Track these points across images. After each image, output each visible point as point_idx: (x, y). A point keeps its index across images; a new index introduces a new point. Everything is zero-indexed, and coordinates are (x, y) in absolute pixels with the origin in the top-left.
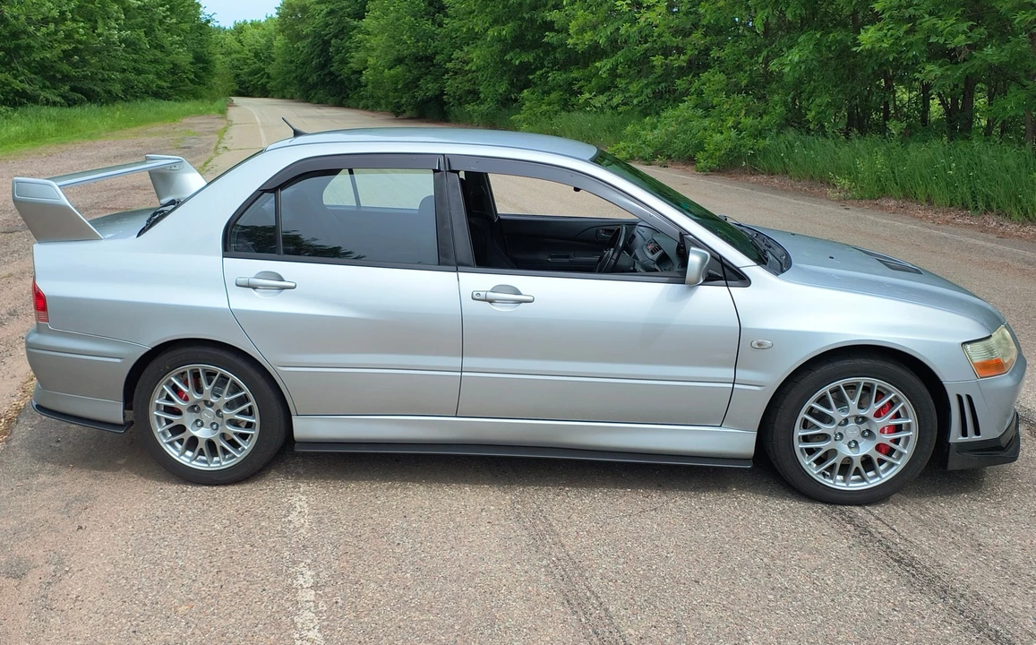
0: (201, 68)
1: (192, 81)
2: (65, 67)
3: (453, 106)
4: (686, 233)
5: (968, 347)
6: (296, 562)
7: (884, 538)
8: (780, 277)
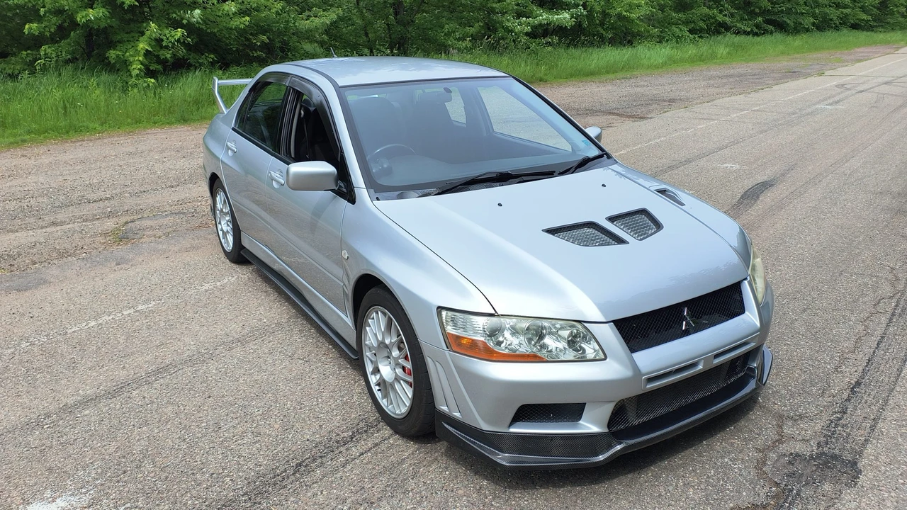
4: (342, 152)
5: (444, 313)
6: (161, 300)
7: (340, 453)
8: (376, 202)
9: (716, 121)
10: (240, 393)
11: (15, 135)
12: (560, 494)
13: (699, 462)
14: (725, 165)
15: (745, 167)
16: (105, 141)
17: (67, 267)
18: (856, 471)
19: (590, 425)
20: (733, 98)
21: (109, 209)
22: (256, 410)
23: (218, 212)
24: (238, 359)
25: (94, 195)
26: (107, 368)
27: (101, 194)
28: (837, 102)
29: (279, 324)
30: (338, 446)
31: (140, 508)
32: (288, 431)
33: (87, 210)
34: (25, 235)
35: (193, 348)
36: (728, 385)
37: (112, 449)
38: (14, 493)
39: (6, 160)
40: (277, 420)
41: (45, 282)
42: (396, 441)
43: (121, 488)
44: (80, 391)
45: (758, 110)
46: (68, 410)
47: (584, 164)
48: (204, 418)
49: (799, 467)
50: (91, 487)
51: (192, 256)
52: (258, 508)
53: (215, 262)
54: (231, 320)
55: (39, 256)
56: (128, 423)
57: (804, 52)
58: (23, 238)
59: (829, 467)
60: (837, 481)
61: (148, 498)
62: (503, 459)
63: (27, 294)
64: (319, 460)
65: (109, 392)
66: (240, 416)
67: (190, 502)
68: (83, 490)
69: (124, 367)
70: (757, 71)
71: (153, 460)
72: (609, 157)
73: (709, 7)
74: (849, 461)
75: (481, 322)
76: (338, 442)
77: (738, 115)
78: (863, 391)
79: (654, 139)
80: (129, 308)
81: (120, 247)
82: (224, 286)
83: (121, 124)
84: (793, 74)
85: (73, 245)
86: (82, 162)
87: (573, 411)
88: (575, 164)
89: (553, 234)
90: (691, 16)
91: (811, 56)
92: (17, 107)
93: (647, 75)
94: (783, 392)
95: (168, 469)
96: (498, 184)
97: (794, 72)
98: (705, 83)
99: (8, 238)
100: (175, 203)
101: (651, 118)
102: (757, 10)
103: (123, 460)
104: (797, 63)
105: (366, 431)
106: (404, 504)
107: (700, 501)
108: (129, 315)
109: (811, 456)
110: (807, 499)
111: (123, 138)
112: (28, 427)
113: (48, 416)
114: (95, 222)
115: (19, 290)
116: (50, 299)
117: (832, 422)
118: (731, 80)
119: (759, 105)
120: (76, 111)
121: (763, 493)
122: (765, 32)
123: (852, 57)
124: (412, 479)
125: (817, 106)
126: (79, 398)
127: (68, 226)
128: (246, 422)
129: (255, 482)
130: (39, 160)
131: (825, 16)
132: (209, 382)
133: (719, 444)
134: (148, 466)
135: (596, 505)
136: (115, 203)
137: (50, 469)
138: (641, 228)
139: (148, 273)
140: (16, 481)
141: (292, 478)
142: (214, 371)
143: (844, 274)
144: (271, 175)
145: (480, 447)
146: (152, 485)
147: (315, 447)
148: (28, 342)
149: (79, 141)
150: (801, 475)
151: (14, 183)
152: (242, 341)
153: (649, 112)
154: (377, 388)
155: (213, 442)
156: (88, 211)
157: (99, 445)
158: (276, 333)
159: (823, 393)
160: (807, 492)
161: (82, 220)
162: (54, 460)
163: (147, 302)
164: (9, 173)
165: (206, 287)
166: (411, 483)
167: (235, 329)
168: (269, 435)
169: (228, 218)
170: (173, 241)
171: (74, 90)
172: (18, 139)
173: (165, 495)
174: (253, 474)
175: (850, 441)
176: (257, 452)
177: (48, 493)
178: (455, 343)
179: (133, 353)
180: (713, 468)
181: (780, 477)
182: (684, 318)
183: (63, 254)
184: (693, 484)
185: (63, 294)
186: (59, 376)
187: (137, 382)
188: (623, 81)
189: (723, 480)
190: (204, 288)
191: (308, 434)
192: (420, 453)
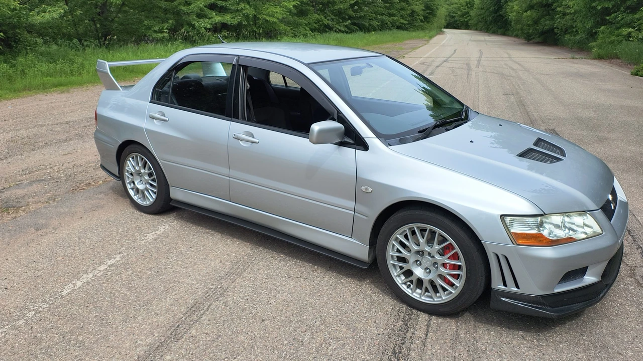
0: (428, 13)
1: (421, 21)
2: (351, 12)
3: (560, 35)
4: (339, 112)
5: (507, 219)
6: (121, 253)
8: (390, 148)
19: (591, 278)
22: (313, 322)
23: (127, 173)
30: (404, 334)
32: (356, 331)
51: (105, 214)
54: (205, 259)
64: (404, 346)
73: (319, 14)
80: (100, 265)
82: (166, 234)
89: (524, 158)
90: (308, 19)
102: (346, 16)
116: (3, 269)
122: (352, 31)
123: (407, 46)
131: (383, 21)
142: (241, 300)
144: (238, 136)
147: (390, 338)
148: (31, 311)
154: (404, 286)
165: (150, 236)
191: (374, 330)
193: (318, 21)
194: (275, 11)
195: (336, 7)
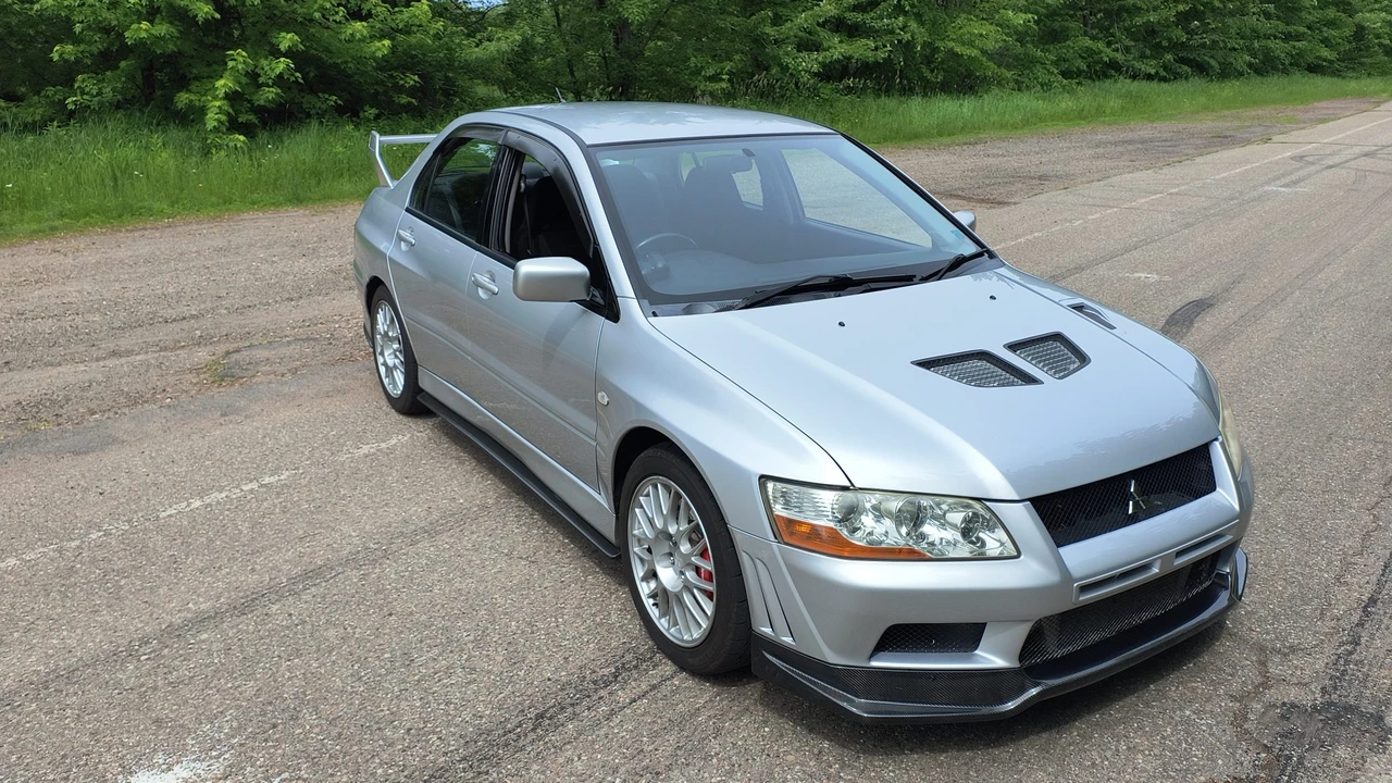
4: (596, 243)
5: (770, 485)
6: (297, 469)
7: (600, 698)
8: (652, 319)
9: (1115, 210)
10: (437, 608)
11: (39, 220)
12: (942, 762)
13: (1147, 716)
14: (1136, 275)
15: (1167, 278)
16: (179, 229)
17: (145, 419)
18: (1383, 729)
19: (990, 657)
20: (1137, 175)
21: (198, 332)
22: (465, 634)
23: (378, 336)
24: (428, 558)
25: (172, 311)
26: (228, 570)
27: (183, 310)
28: (1295, 183)
29: (484, 507)
30: (596, 689)
31: (305, 780)
32: (518, 665)
33: (163, 334)
34: (73, 370)
35: (356, 541)
36: (1188, 600)
37: (250, 693)
38: (108, 757)
39: (30, 258)
40: (499, 650)
41: (115, 440)
42: (682, 681)
43: (272, 750)
44: (190, 605)
45: (1177, 194)
46: (174, 632)
47: (956, 266)
48: (386, 646)
49: (1297, 724)
50: (226, 749)
51: (338, 403)
52: (485, 781)
53: (374, 412)
54: (409, 499)
55: (99, 402)
56: (270, 653)
57: (1237, 108)
58: (70, 374)
59: (1342, 723)
60: (1355, 744)
61: (314, 764)
62: (858, 706)
63: (90, 458)
64: (570, 710)
65: (235, 607)
66: (441, 643)
67: (380, 771)
68: (214, 753)
69: (253, 570)
70: (1168, 135)
71: (316, 709)
72: (992, 255)
73: (1093, 38)
74: (1372, 714)
75: (828, 499)
76: (595, 682)
77: (1147, 199)
78: (1381, 612)
79: (1023, 235)
80: (251, 481)
81: (223, 390)
82: (392, 450)
83: (201, 204)
84: (1223, 140)
85: (150, 386)
86: (146, 261)
87: (966, 636)
88: (945, 265)
89: (929, 369)
90: (1064, 50)
91: (1247, 114)
92: (42, 177)
93: (1000, 138)
94: (1262, 612)
95: (340, 723)
96: (832, 293)
97: (1226, 137)
98: (1092, 152)
99: (47, 375)
100: (298, 324)
101: (1015, 204)
102: (1165, 43)
103: (270, 708)
104: (1229, 124)
105: (636, 667)
106: (706, 775)
107: (1155, 772)
108: (252, 491)
109: (1314, 707)
110: (1314, 770)
111: (206, 226)
112: (116, 658)
113: (145, 641)
114: (178, 352)
115: (76, 453)
116: (125, 466)
117: (1339, 657)
118: (1130, 147)
119: (1178, 185)
120: (132, 184)
121: (1248, 761)
122: (1177, 76)
123: (1310, 115)
124: (715, 738)
125: (1266, 188)
126: (190, 615)
127: (138, 358)
128: (451, 652)
129: (476, 742)
130: (81, 258)
131: (1267, 52)
132: (386, 592)
133: (1174, 689)
134: (308, 717)
135: (999, 779)
136: (207, 322)
137: (158, 721)
138: (1058, 361)
139: (273, 429)
140: (107, 739)
141: (532, 736)
142: (392, 576)
143: (1335, 439)
144: (476, 280)
145: (825, 689)
146: (319, 746)
147: (562, 690)
148: (100, 531)
149: (138, 230)
150: (1303, 735)
151: (45, 291)
152: (431, 532)
153: (1010, 194)
154: (651, 601)
155: (404, 681)
156: (167, 335)
157: (229, 685)
158: (481, 520)
159: (1322, 614)
160: (1311, 760)
161: (158, 348)
162: (162, 708)
163: (276, 471)
164: (36, 277)
165: (365, 449)
166: (714, 746)
167: (416, 512)
168: (489, 672)
169: (396, 346)
170: (304, 381)
171: (130, 152)
172: (45, 225)
173: (340, 760)
174: (471, 729)
175: (1370, 685)
176: (473, 696)
177: (159, 758)
178: (787, 530)
179: (264, 548)
180: (1170, 723)
181: (1270, 738)
182: (1130, 496)
183: (135, 400)
184: (1141, 748)
185: (145, 458)
186: (155, 581)
187: (275, 592)
188: (965, 147)
189: (1186, 741)
190: (362, 452)
191: (549, 670)
192: (721, 700)
193: (1090, 52)
194: (976, 32)
195: (1139, 21)
